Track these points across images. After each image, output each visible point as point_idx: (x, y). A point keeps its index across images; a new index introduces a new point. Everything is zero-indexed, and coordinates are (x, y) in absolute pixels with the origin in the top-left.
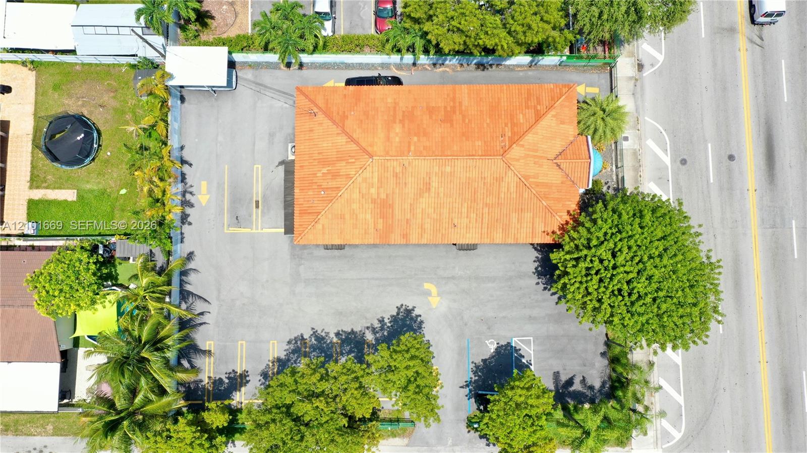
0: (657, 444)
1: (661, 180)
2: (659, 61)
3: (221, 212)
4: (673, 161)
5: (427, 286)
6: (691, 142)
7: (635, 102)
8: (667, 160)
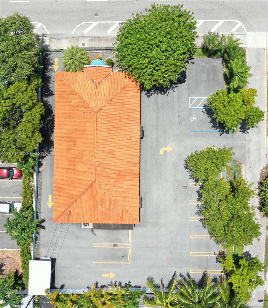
0: (244, 34)
1: (106, 27)
2: (41, 25)
3: (119, 266)
4: (96, 20)
5: (161, 153)
6: (86, 10)
7: (63, 39)
8: (95, 23)
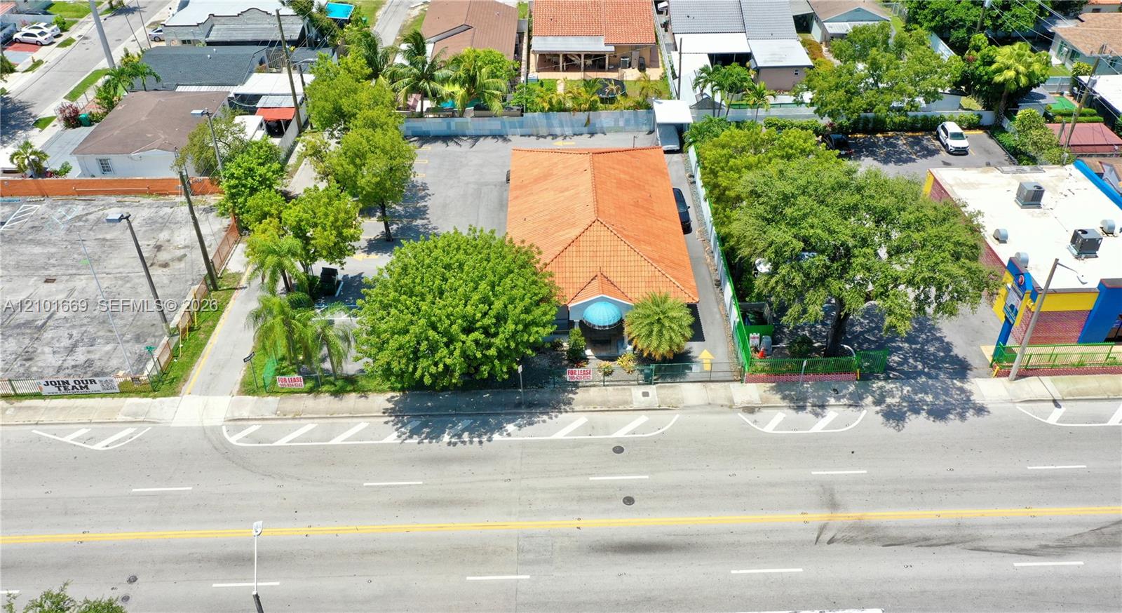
0: (230, 420)
1: (591, 428)
2: (762, 428)
4: (618, 439)
7: (698, 406)
8: (621, 434)
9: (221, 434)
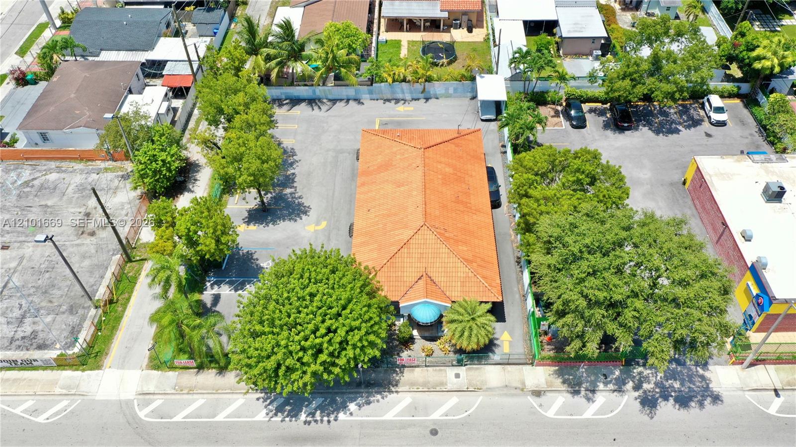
0: (140, 394)
1: (413, 409)
2: (546, 412)
4: (435, 422)
5: (324, 224)
6: (456, 441)
7: (497, 388)
8: (436, 416)
9: (133, 408)
